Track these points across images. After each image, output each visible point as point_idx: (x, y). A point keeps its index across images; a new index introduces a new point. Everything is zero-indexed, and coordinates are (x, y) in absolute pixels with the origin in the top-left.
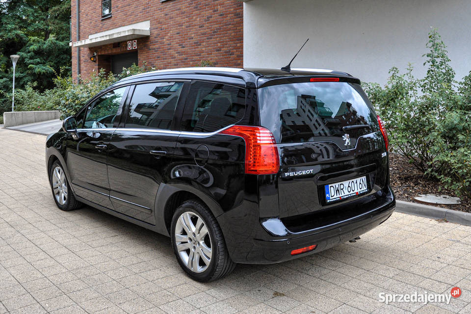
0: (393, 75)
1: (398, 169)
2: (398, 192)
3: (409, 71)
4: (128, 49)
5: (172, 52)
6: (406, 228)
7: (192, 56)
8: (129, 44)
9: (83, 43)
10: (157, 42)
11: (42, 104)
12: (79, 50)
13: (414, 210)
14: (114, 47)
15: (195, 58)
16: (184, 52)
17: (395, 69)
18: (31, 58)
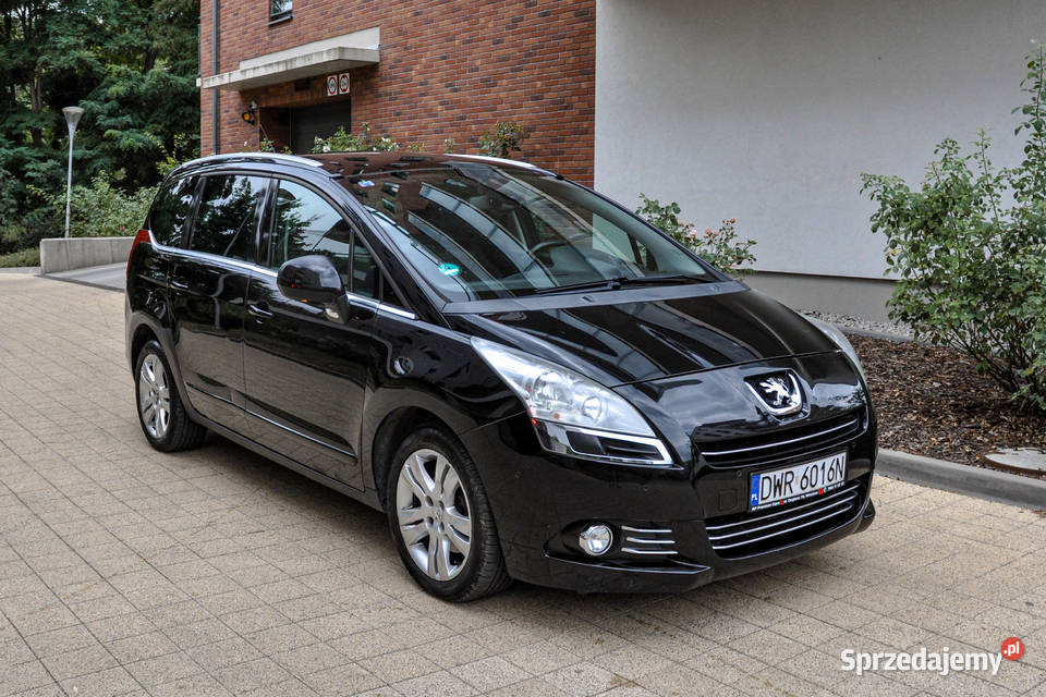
0: (945, 159)
1: (954, 386)
2: (948, 440)
3: (979, 149)
4: (329, 94)
5: (430, 101)
6: (958, 529)
7: (475, 111)
8: (331, 81)
9: (226, 82)
10: (395, 78)
11: (130, 222)
12: (218, 96)
13: (982, 485)
14: (297, 89)
15: (483, 115)
16: (458, 101)
17: (950, 144)
18: (112, 114)
